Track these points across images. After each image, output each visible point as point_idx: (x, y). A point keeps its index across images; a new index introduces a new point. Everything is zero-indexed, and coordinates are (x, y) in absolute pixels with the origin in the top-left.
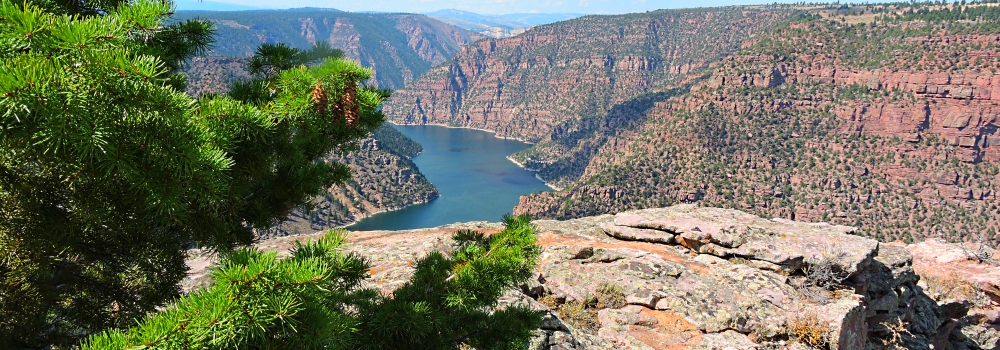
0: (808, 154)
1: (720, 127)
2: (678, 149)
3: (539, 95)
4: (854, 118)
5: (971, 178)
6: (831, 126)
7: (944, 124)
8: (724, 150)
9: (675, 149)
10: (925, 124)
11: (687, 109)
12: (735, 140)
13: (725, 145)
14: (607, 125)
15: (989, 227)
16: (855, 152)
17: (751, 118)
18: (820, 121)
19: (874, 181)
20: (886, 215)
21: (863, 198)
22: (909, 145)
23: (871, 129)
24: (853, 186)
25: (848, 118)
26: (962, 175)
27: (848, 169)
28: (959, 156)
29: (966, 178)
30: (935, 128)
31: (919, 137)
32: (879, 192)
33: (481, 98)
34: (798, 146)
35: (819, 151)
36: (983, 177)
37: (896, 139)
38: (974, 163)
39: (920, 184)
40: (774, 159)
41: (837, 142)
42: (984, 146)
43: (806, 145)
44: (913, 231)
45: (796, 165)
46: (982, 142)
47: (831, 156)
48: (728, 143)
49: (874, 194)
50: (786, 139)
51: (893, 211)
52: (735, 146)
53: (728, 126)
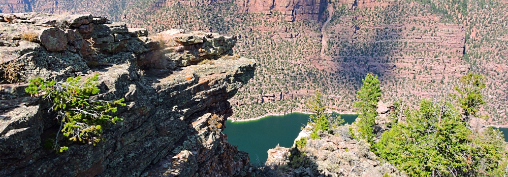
0: (226, 24)
1: (184, 14)
2: (164, 27)
3: (82, 3)
4: (244, 5)
5: (291, 28)
6: (235, 10)
7: (280, 5)
8: (187, 25)
9: (163, 27)
10: (273, 6)
11: (167, 5)
12: (192, 20)
13: (188, 23)
14: (125, 18)
15: (299, 49)
16: (246, 21)
17: (198, 9)
18: (230, 8)
19: (255, 34)
20: (260, 48)
21: (251, 42)
22: (267, 16)
23: (252, 10)
24: (246, 37)
25: (242, 5)
26: (288, 27)
27: (244, 29)
28: (287, 19)
29: (290, 29)
30: (277, 8)
31: (271, 12)
32: (257, 39)
33: (45, 7)
34: (221, 21)
35: (231, 22)
36: (296, 28)
37: (262, 14)
38: (292, 22)
39: (272, 33)
40: (211, 28)
41: (238, 17)
42: (295, 14)
43: (225, 20)
44: (271, 54)
45: (221, 30)
46: (294, 12)
47: (236, 24)
48: (189, 22)
49: (255, 40)
50: (215, 17)
51: (263, 46)
52: (193, 23)
53: (188, 13)
